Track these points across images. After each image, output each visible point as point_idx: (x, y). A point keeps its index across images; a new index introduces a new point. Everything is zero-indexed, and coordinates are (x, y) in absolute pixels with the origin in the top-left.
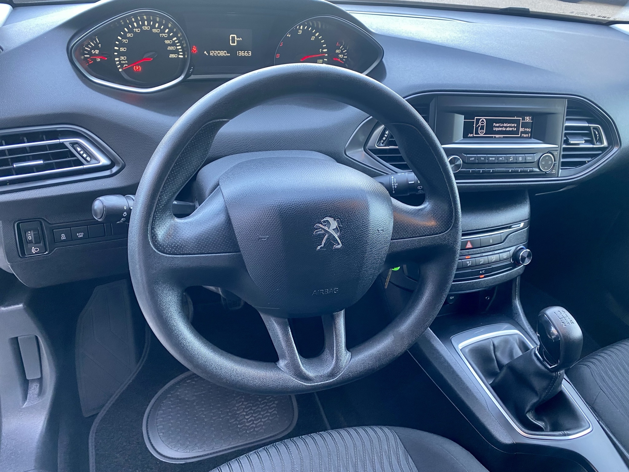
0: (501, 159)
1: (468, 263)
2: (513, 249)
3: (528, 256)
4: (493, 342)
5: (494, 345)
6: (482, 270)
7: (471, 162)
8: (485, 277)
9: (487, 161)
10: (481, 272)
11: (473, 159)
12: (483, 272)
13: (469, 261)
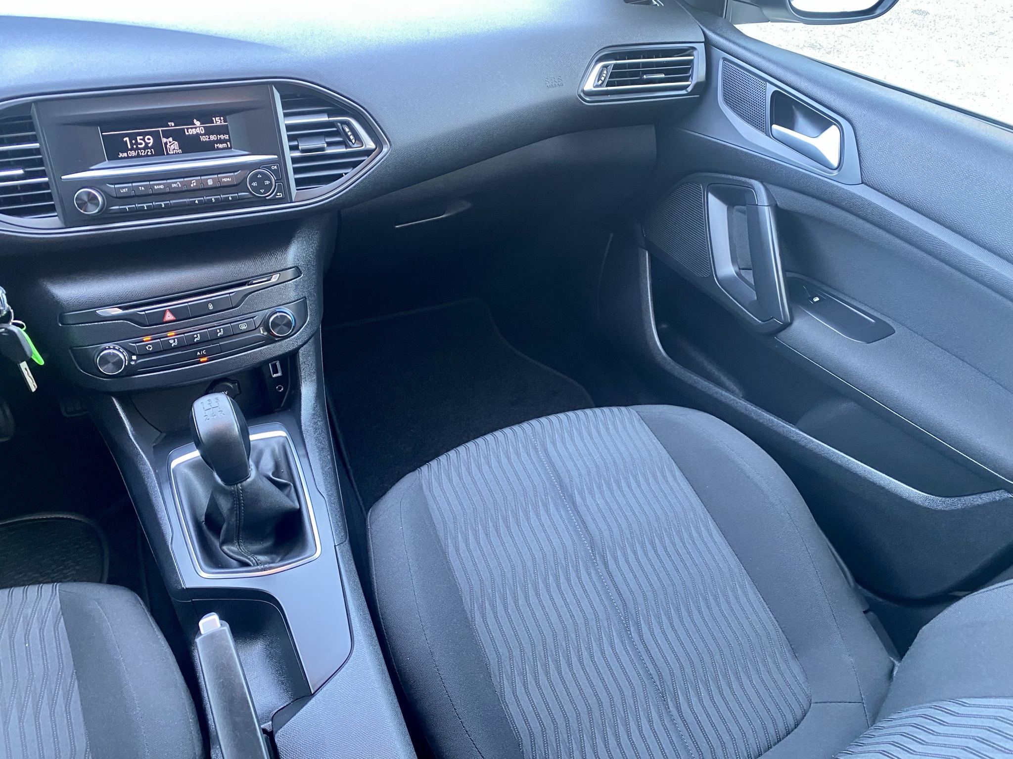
0: (174, 185)
1: (171, 341)
2: (260, 314)
6: (200, 351)
7: (121, 195)
8: (209, 360)
9: (150, 192)
10: (198, 353)
11: (124, 190)
12: (204, 352)
13: (174, 339)
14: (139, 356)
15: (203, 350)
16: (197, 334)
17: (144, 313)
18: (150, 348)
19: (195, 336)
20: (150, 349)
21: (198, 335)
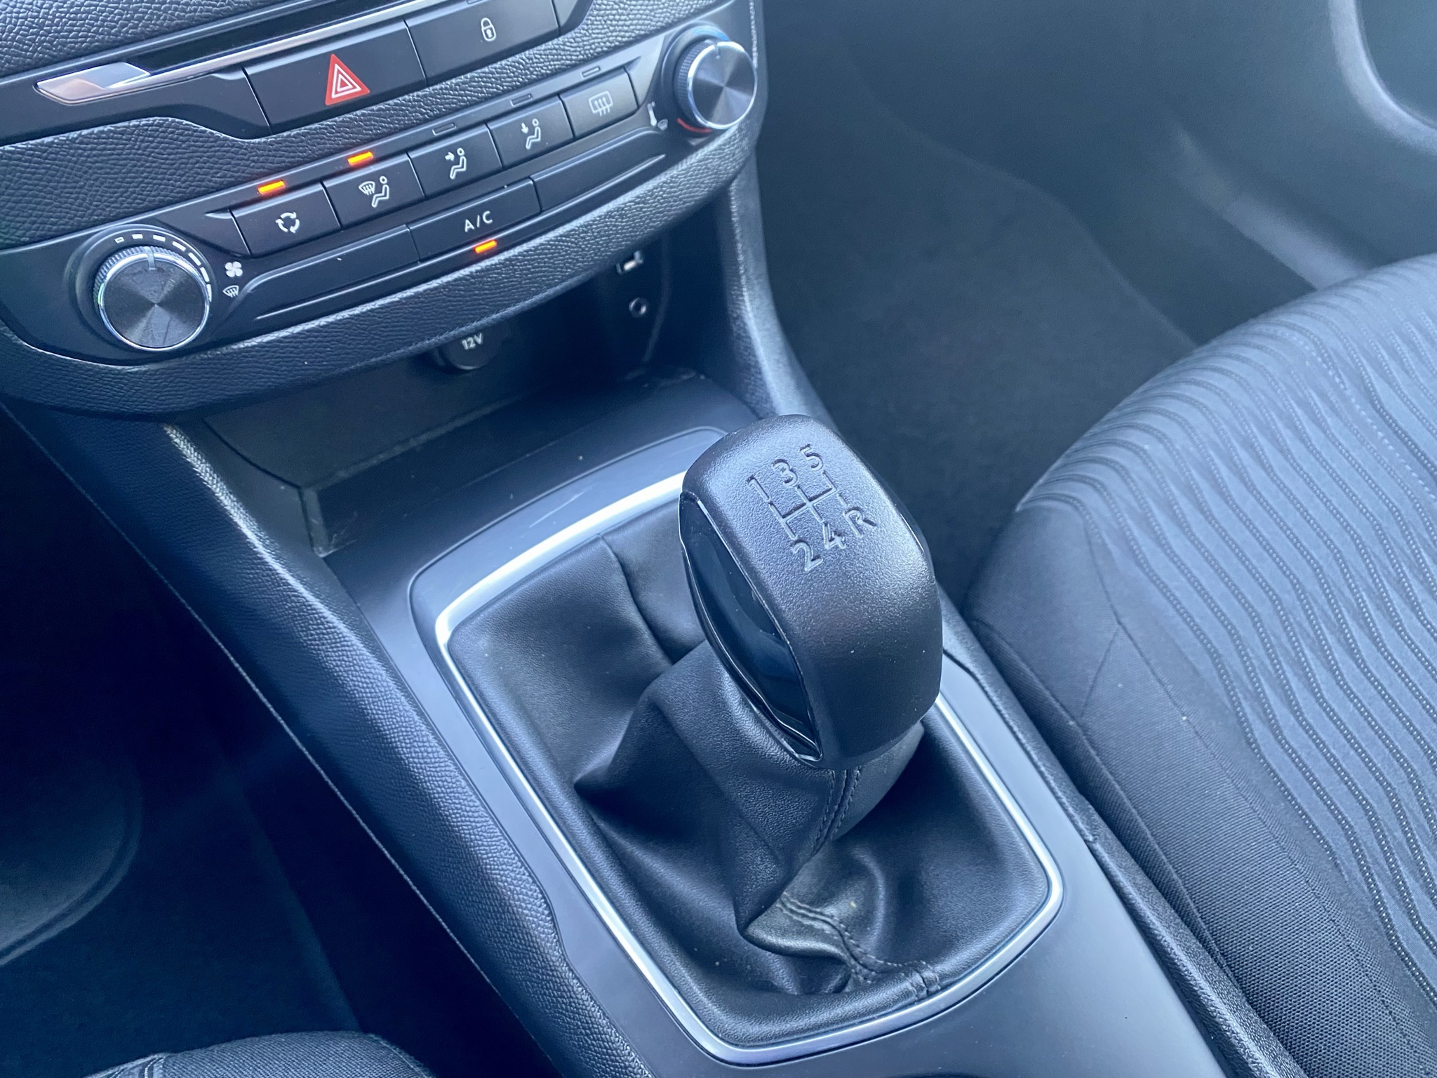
1: (368, 189)
2: (648, 56)
3: (741, 77)
4: (616, 555)
5: (623, 566)
6: (471, 215)
8: (503, 246)
10: (468, 226)
12: (485, 218)
13: (374, 177)
14: (254, 261)
15: (480, 210)
16: (452, 149)
17: (240, 75)
18: (289, 223)
19: (450, 157)
20: (293, 229)
21: (461, 152)
